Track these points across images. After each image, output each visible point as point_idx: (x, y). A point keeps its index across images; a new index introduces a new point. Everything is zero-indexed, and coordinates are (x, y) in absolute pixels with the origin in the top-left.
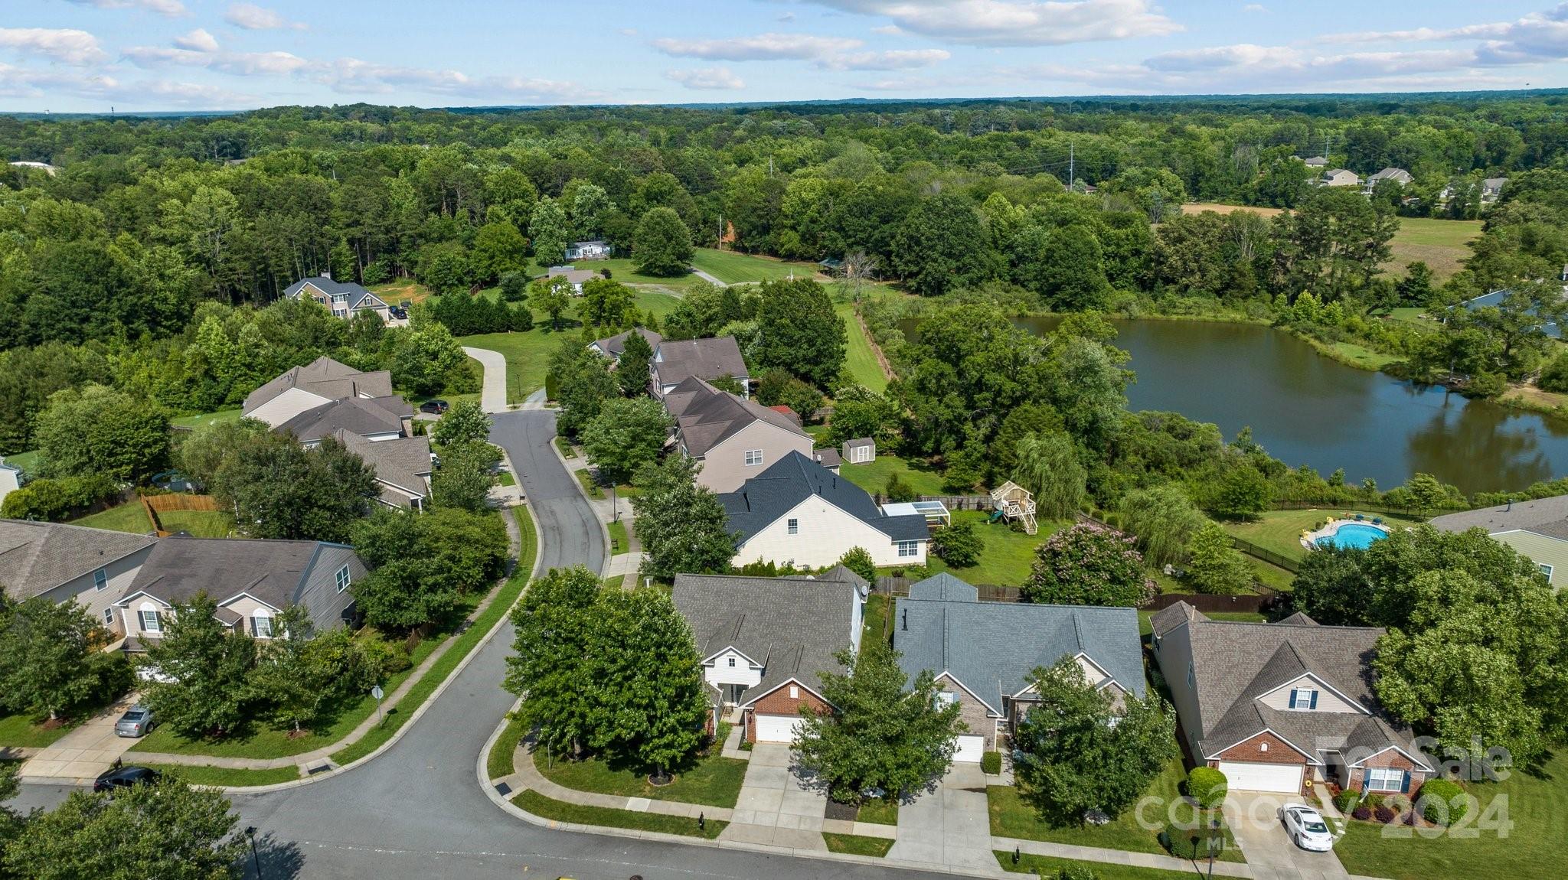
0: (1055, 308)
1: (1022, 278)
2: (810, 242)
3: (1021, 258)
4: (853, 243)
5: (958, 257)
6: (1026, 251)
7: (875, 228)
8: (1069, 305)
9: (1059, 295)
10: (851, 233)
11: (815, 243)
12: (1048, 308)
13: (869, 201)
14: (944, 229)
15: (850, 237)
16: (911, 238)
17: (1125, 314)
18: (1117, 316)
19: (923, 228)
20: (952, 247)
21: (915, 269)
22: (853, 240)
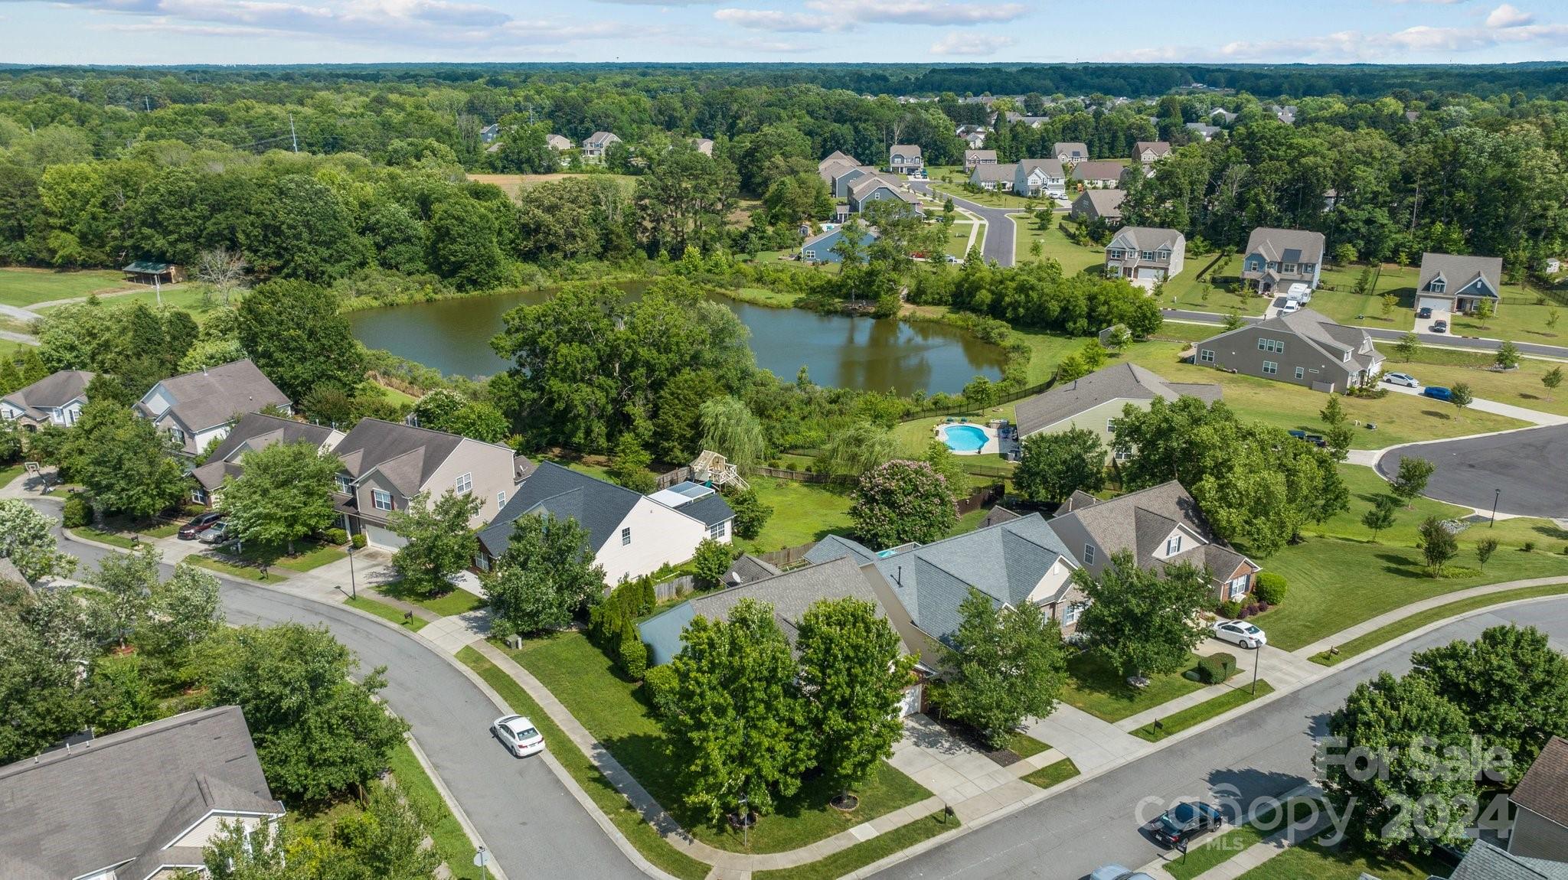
0: (460, 288)
1: (393, 261)
2: (95, 244)
3: (389, 241)
4: (176, 241)
5: (328, 245)
6: (392, 232)
7: (205, 219)
8: (474, 283)
9: (464, 274)
10: (171, 228)
11: (102, 246)
12: (453, 289)
13: (189, 188)
14: (307, 215)
15: (171, 232)
16: (266, 227)
17: (534, 286)
18: (526, 288)
19: (281, 216)
20: (320, 233)
21: (276, 263)
22: (176, 236)
